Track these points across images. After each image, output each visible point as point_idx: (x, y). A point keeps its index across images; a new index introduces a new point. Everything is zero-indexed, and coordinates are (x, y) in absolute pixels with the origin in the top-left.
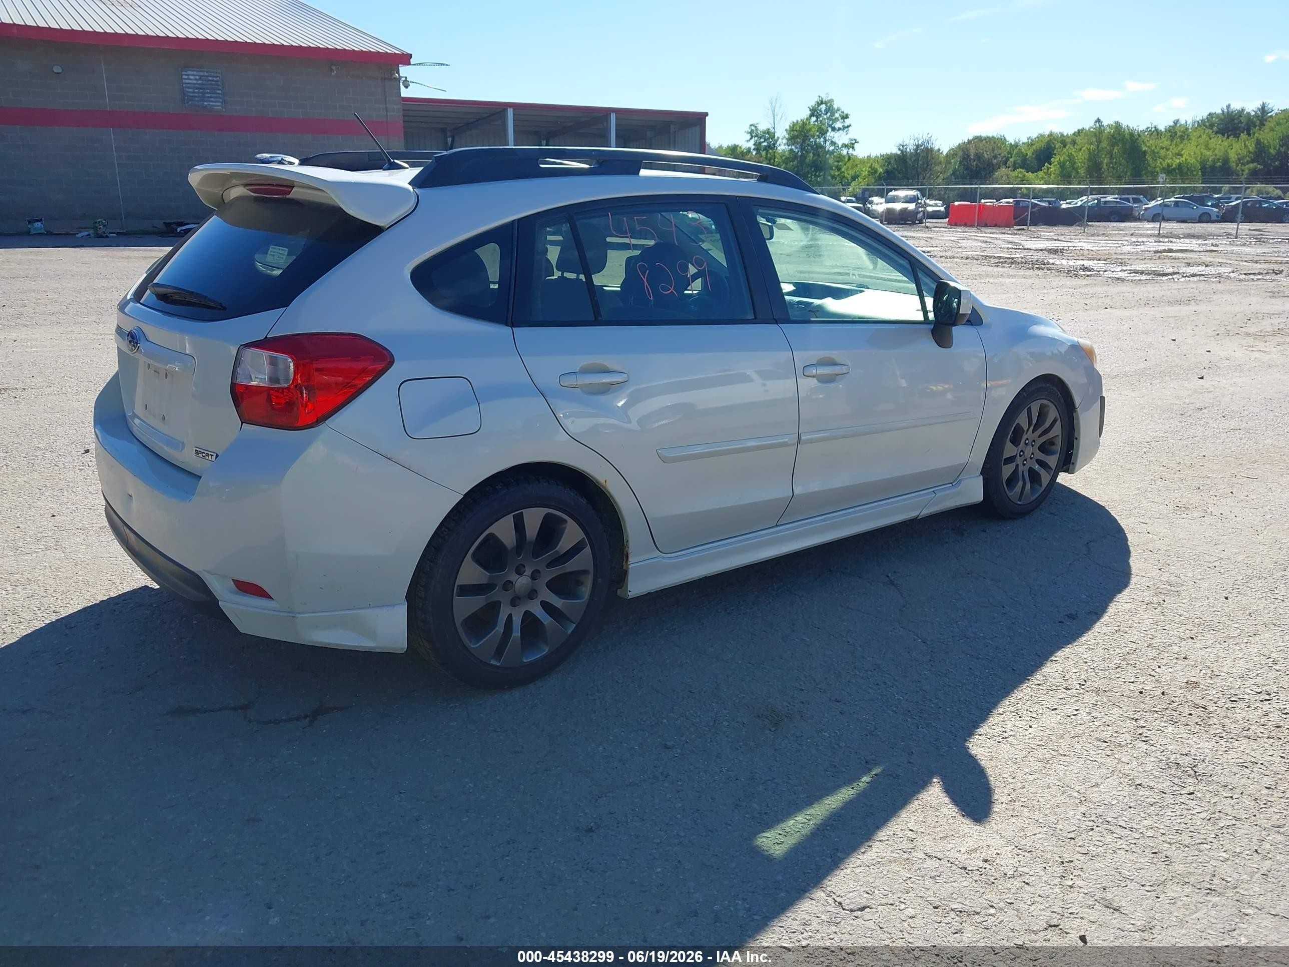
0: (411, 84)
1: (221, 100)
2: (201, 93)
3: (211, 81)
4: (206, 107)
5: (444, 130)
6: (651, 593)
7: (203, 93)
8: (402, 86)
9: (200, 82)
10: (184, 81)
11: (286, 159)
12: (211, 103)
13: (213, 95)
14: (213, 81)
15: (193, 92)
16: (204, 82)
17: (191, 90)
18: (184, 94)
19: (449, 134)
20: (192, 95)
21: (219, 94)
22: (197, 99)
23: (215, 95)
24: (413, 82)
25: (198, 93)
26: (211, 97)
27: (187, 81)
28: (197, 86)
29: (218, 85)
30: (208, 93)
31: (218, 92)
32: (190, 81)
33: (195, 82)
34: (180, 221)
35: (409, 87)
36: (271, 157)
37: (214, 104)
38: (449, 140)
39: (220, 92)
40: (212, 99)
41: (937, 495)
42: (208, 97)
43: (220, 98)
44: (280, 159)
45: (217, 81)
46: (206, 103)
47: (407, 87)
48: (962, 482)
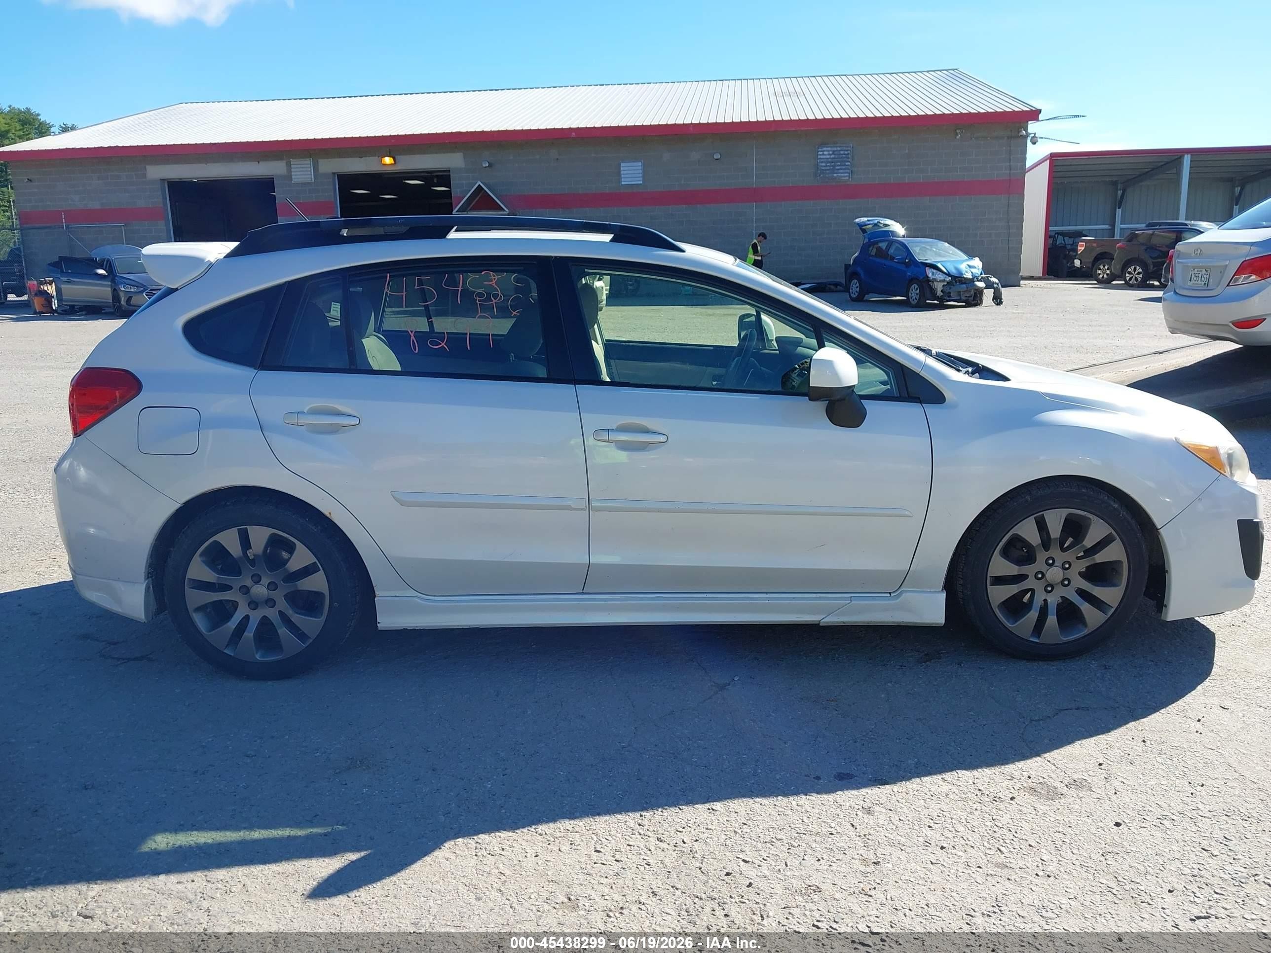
0: (1039, 140)
1: (849, 171)
2: (832, 166)
3: (842, 154)
4: (835, 178)
5: (1115, 184)
6: (415, 630)
7: (834, 166)
8: (1029, 141)
9: (832, 156)
10: (819, 157)
11: (882, 222)
12: (839, 175)
13: (842, 167)
14: (845, 154)
15: (826, 166)
16: (836, 156)
17: (824, 164)
18: (818, 168)
19: (1119, 186)
20: (823, 168)
21: (848, 165)
22: (828, 172)
23: (844, 167)
24: (1041, 138)
25: (830, 166)
26: (841, 169)
27: (822, 157)
28: (829, 160)
29: (848, 158)
30: (838, 166)
31: (847, 164)
32: (824, 157)
33: (828, 157)
34: (799, 281)
35: (1037, 143)
36: (868, 220)
37: (842, 175)
38: (1120, 193)
39: (849, 163)
40: (841, 171)
41: (852, 602)
42: (838, 169)
43: (848, 169)
44: (876, 221)
45: (848, 154)
46: (835, 175)
47: (1034, 143)
48: (904, 594)
